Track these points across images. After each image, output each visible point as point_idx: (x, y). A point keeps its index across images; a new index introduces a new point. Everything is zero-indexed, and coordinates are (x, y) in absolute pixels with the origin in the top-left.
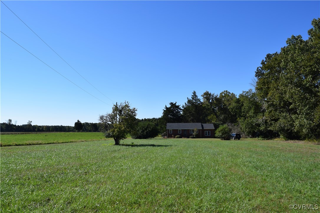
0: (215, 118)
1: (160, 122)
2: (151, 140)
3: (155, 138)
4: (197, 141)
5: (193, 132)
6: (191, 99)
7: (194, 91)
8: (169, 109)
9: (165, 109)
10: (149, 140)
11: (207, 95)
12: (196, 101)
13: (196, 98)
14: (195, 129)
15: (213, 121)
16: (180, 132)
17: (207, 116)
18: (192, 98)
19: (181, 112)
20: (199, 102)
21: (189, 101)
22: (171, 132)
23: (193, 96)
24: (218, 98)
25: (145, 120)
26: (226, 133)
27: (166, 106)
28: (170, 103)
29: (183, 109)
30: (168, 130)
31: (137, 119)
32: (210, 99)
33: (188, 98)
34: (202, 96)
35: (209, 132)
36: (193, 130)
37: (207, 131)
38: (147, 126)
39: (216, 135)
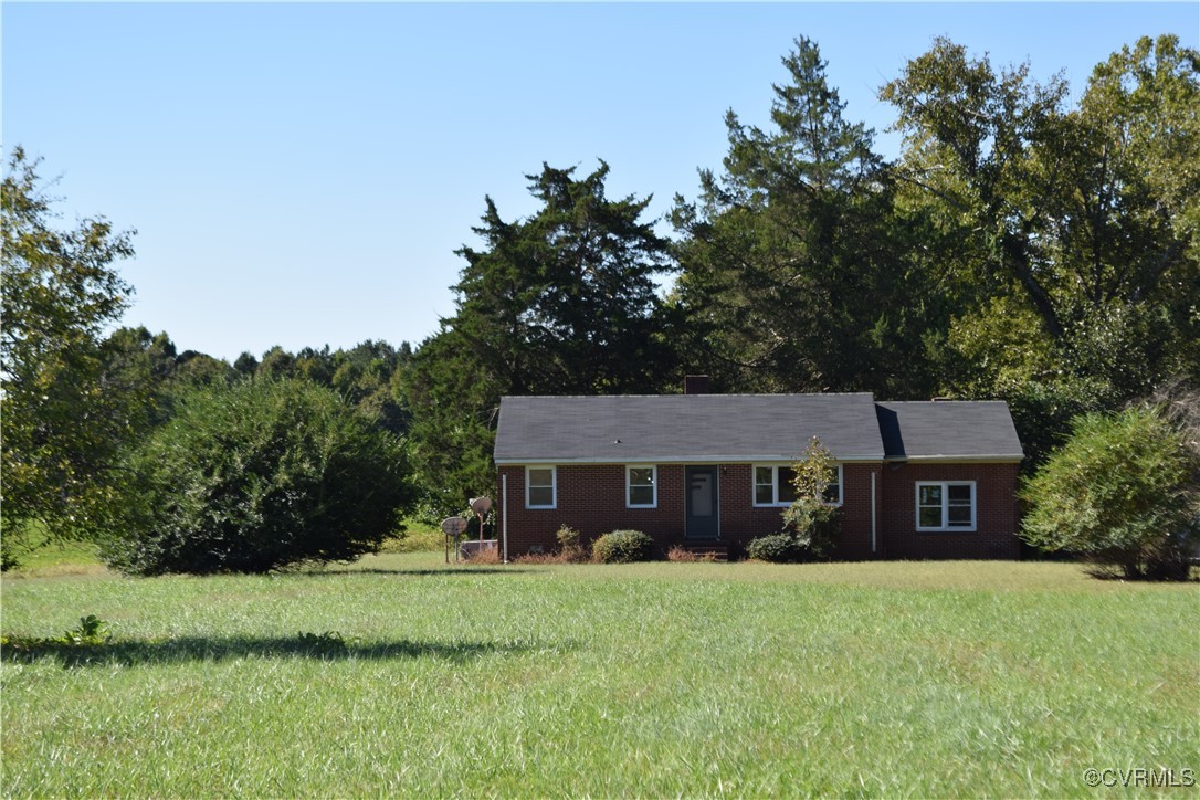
0: (1035, 339)
1: (431, 383)
2: (316, 582)
3: (367, 560)
4: (828, 593)
5: (788, 493)
6: (773, 130)
7: (804, 45)
8: (523, 244)
9: (481, 245)
10: (289, 583)
11: (949, 87)
12: (818, 149)
13: (828, 118)
14: (812, 464)
15: (1004, 374)
16: (642, 495)
17: (941, 314)
18: (776, 116)
19: (654, 277)
20: (854, 167)
21: (748, 155)
22: (542, 496)
23: (787, 94)
24: (1068, 124)
25: (281, 363)
26: (1146, 501)
27: (492, 208)
28: (540, 171)
29: (677, 237)
30: (516, 472)
31: (190, 355)
32: (976, 136)
33: (731, 121)
34: (888, 93)
35: (965, 492)
36: (786, 474)
37: (944, 485)
38: (280, 430)
39: (1038, 525)
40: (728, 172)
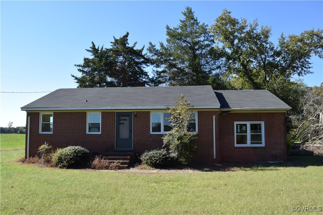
23: (183, 22)
30: (35, 116)
35: (259, 127)
37: (248, 124)
40: (168, 43)
